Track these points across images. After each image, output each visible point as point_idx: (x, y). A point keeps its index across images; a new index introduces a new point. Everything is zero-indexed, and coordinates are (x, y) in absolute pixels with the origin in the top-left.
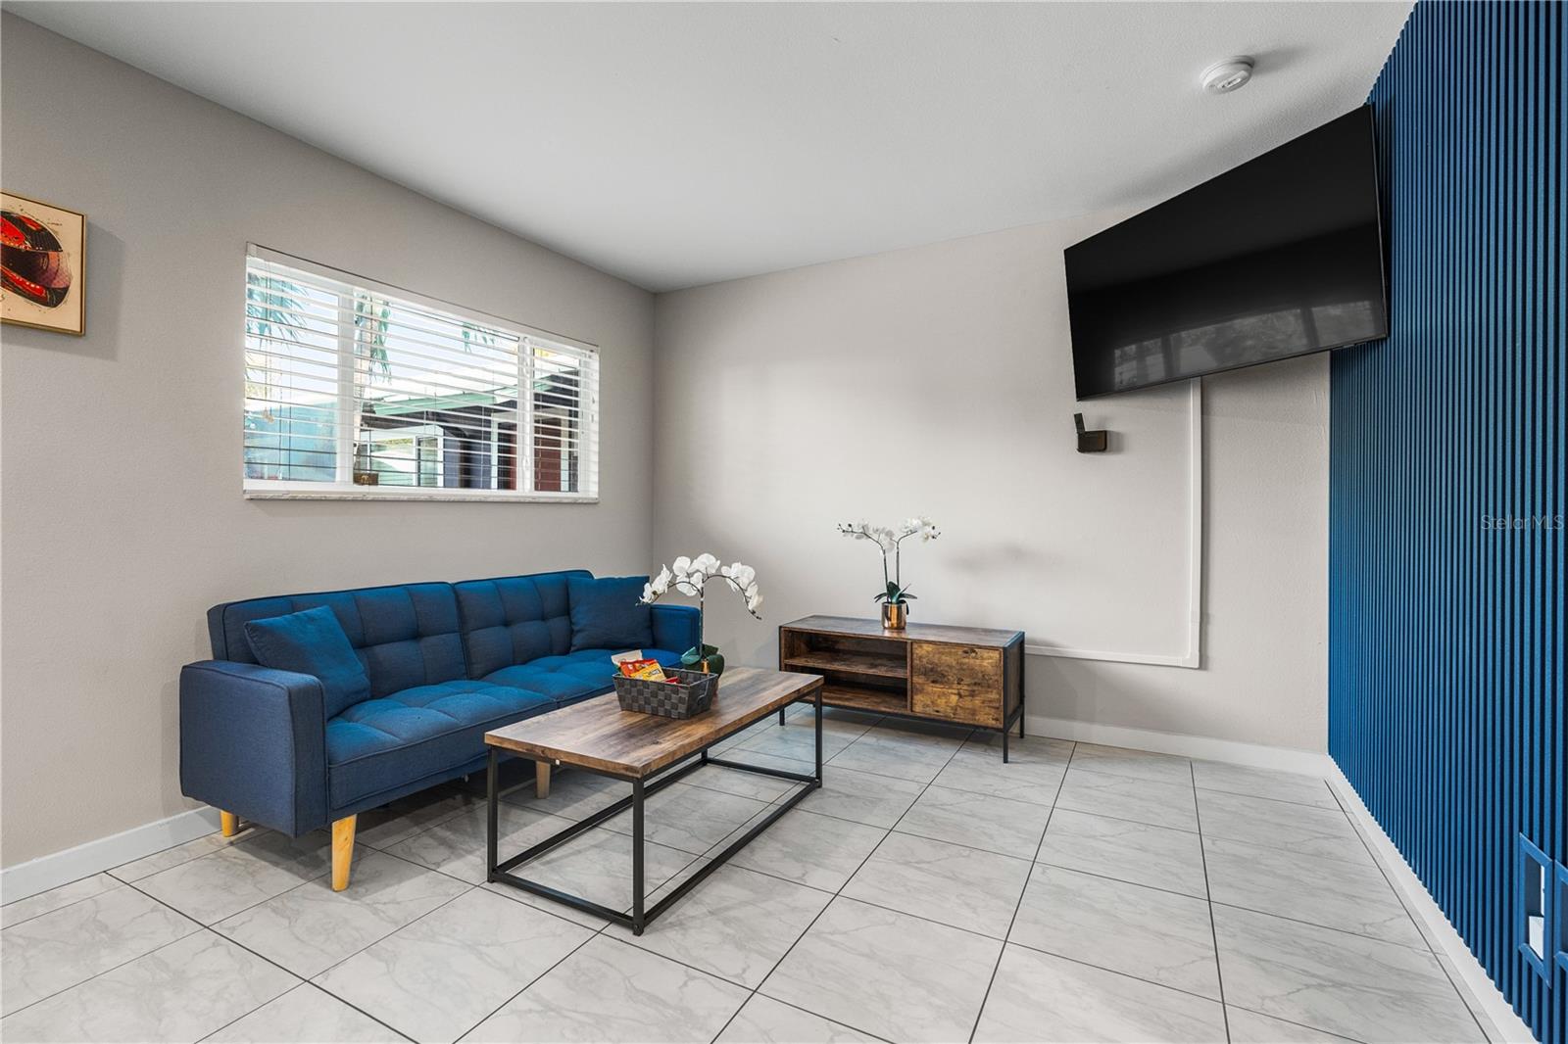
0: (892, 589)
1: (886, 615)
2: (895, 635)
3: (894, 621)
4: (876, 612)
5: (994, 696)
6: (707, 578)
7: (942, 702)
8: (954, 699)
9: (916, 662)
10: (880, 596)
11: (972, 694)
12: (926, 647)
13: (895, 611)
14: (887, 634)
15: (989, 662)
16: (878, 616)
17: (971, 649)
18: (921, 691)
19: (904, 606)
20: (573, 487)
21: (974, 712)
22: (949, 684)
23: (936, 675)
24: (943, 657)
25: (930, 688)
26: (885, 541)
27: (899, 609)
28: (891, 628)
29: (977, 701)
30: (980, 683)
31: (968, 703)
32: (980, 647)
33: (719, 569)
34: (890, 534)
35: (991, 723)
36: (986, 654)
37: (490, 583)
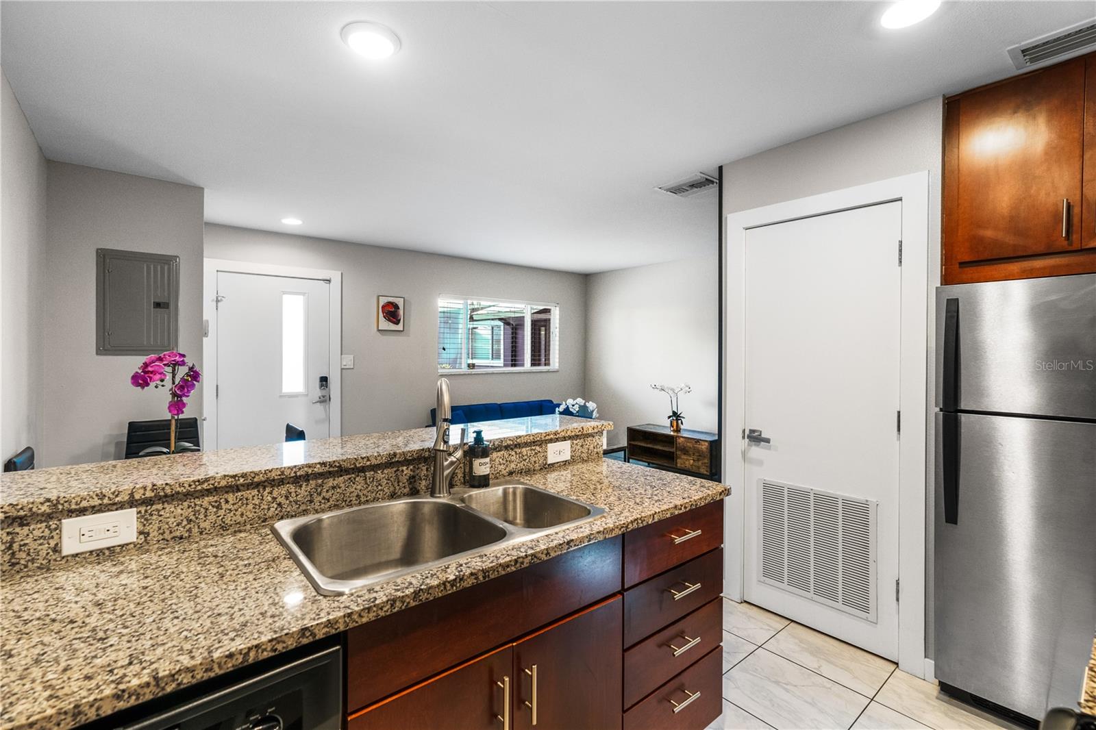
0: (675, 414)
1: (672, 426)
2: (675, 434)
3: (675, 428)
4: (668, 423)
5: (706, 461)
6: (580, 407)
7: (687, 463)
8: (692, 461)
9: (678, 445)
10: (669, 417)
11: (698, 460)
12: (682, 439)
13: (675, 423)
14: (672, 433)
15: (704, 446)
16: (669, 425)
17: (698, 441)
18: (680, 458)
19: (680, 421)
20: (547, 364)
21: (699, 468)
22: (689, 455)
23: (685, 451)
24: (688, 444)
25: (683, 457)
26: (671, 392)
27: (677, 423)
28: (674, 431)
29: (700, 463)
30: (700, 455)
31: (696, 464)
32: (701, 440)
33: (585, 404)
34: (673, 390)
35: (705, 473)
36: (703, 443)
37: (512, 405)
